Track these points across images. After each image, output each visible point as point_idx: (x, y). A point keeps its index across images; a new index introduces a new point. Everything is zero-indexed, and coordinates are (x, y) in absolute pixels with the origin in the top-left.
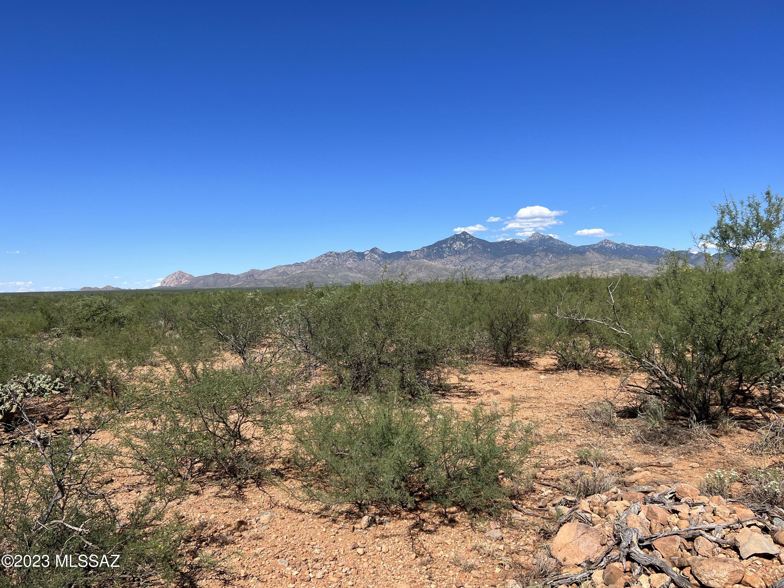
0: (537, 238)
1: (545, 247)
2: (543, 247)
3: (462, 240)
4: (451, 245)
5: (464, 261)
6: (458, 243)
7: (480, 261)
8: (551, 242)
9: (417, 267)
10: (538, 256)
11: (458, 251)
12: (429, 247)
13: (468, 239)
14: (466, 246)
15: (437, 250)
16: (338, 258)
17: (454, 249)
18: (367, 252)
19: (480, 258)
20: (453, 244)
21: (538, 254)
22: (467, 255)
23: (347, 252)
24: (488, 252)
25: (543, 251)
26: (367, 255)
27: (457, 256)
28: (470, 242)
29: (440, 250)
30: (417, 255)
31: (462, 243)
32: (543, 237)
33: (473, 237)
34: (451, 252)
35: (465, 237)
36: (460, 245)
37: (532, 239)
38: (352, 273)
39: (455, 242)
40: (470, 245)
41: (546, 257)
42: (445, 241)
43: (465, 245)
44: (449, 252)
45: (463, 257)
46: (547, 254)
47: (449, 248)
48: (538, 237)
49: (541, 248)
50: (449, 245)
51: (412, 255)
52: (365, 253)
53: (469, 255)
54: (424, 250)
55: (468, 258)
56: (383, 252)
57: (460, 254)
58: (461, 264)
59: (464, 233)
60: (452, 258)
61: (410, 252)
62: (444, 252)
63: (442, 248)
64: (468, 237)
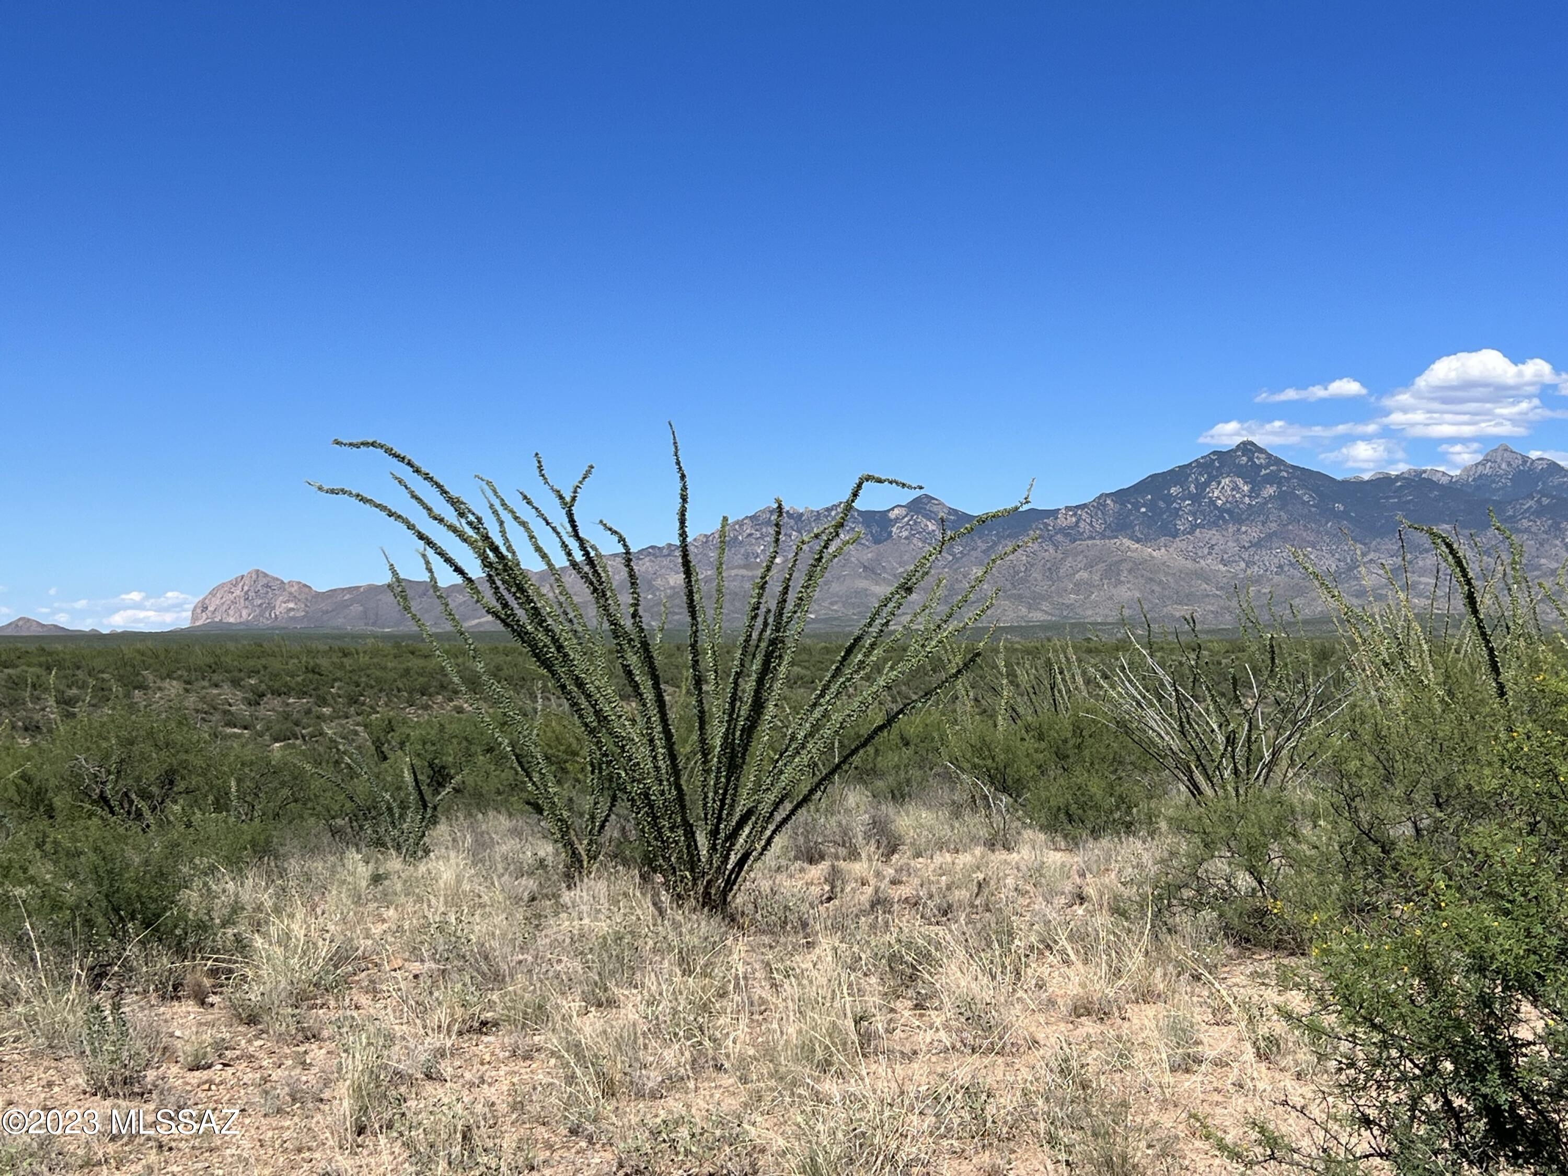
0: (1504, 466)
1: (1545, 501)
2: (1539, 501)
3: (1240, 472)
4: (1202, 487)
5: (1257, 545)
6: (1226, 481)
7: (1314, 547)
8: (1556, 480)
9: (1102, 566)
10: (1527, 530)
11: (1229, 511)
12: (1120, 496)
13: (1260, 467)
14: (1255, 492)
15: (1152, 506)
16: (799, 531)
17: (1212, 502)
18: (896, 511)
19: (1312, 538)
20: (1207, 484)
21: (1525, 523)
22: (1264, 523)
23: (828, 510)
24: (1338, 516)
25: (1540, 512)
26: (897, 519)
27: (1232, 528)
28: (1272, 479)
29: (1162, 504)
30: (1082, 524)
31: (1240, 482)
32: (1525, 462)
33: (1279, 462)
34: (1203, 513)
35: (1251, 459)
36: (1236, 488)
37: (1487, 471)
38: (877, 584)
39: (1214, 478)
40: (1270, 490)
41: (1556, 537)
42: (1178, 475)
43: (1252, 490)
44: (1194, 514)
45: (1253, 532)
46: (1556, 527)
47: (1196, 498)
48: (1509, 464)
49: (1531, 503)
50: (1193, 488)
51: (1062, 522)
52: (892, 515)
53: (1274, 526)
54: (1105, 505)
55: (1270, 536)
56: (955, 512)
57: (1240, 521)
58: (1245, 555)
59: (1248, 448)
60: (1212, 535)
61: (1054, 513)
62: (1176, 513)
63: (1169, 500)
64: (1260, 460)
